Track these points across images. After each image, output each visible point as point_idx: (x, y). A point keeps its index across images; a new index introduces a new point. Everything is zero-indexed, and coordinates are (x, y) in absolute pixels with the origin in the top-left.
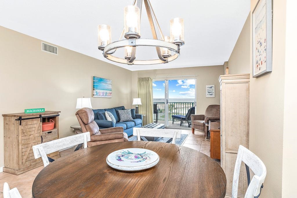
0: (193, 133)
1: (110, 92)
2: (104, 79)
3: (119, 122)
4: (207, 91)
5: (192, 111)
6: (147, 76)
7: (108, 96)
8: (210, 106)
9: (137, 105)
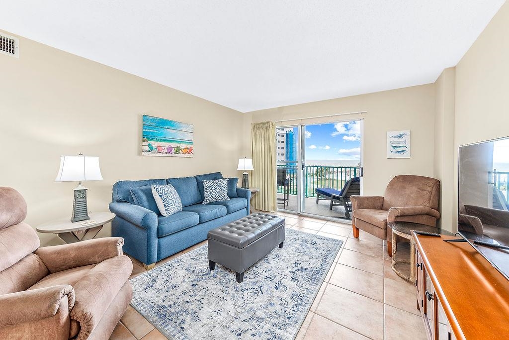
0: (357, 236)
1: (189, 146)
2: (171, 121)
3: (201, 203)
4: (389, 145)
5: (354, 185)
6: (265, 121)
7: (183, 153)
8: (398, 178)
9: (246, 171)
